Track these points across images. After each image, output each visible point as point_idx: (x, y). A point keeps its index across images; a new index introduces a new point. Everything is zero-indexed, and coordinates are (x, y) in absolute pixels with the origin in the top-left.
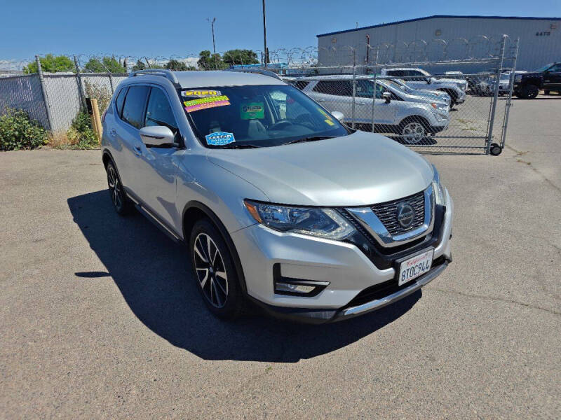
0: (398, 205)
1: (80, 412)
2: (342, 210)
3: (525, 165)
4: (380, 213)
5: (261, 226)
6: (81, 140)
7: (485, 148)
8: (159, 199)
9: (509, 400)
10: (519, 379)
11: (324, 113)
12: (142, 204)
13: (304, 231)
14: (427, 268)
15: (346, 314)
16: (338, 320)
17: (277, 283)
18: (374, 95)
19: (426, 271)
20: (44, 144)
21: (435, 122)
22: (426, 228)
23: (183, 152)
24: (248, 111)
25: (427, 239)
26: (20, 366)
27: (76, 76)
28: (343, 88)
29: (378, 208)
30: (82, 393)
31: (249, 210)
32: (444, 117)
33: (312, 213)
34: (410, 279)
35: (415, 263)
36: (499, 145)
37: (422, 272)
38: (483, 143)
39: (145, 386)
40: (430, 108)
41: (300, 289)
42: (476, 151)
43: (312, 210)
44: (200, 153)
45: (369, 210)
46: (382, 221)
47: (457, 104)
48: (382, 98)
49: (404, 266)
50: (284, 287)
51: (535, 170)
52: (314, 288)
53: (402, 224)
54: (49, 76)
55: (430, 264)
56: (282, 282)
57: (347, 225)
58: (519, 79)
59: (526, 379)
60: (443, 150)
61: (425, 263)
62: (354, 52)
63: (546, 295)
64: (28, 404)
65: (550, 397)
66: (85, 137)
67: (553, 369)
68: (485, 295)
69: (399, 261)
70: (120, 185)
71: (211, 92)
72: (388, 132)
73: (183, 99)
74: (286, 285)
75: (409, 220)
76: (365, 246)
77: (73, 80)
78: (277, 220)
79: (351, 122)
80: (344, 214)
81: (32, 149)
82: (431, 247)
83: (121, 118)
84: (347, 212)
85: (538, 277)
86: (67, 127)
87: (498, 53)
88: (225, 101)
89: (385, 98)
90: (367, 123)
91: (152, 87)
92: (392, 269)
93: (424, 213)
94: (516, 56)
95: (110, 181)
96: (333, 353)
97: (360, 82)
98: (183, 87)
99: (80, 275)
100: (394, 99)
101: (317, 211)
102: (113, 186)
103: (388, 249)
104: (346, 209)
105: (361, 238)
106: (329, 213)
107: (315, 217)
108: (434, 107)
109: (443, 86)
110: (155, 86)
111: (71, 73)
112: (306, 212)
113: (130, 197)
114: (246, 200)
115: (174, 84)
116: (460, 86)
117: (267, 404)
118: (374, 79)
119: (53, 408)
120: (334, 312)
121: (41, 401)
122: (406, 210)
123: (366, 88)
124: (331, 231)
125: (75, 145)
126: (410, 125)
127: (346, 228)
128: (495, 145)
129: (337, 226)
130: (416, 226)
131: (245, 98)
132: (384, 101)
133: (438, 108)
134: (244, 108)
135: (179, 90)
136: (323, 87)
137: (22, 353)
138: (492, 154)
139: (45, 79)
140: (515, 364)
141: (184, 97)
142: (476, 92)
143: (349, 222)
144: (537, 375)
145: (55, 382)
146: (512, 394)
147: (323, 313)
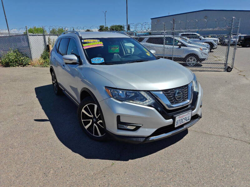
0: (175, 91)
1: (27, 180)
2: (148, 92)
3: (242, 76)
4: (166, 94)
5: (112, 99)
6: (44, 63)
7: (224, 68)
8: (71, 86)
9: (223, 183)
10: (229, 173)
11: (146, 50)
12: (65, 90)
13: (131, 101)
14: (189, 120)
15: (150, 139)
16: (146, 142)
17: (119, 125)
18: (174, 44)
19: (188, 121)
20: (29, 65)
21: (201, 57)
22: (188, 101)
23: (81, 66)
24: (112, 49)
25: (189, 107)
26: (4, 158)
27: (43, 35)
28: (159, 41)
29: (165, 91)
30: (29, 172)
31: (106, 91)
32: (206, 54)
33: (136, 93)
34: (180, 124)
35: (183, 117)
36: (231, 67)
37: (186, 122)
38: (223, 66)
39: (57, 169)
40: (199, 50)
41: (129, 127)
42: (220, 70)
43: (136, 92)
44: (88, 66)
45: (161, 93)
46: (167, 98)
47: (214, 49)
48: (177, 46)
49: (177, 119)
50: (122, 126)
51: (247, 78)
52: (135, 127)
53: (177, 99)
54: (31, 35)
55: (190, 118)
56: (121, 124)
57: (151, 99)
58: (243, 38)
59: (232, 173)
60: (204, 69)
61: (188, 118)
62: (164, 25)
63: (246, 135)
64: (5, 175)
65: (243, 182)
66: (46, 62)
67: (246, 169)
68: (217, 134)
69: (175, 116)
70: (56, 82)
71: (95, 40)
72: (180, 61)
73: (82, 43)
74: (123, 125)
75: (181, 97)
76: (159, 109)
77: (42, 37)
78: (120, 96)
79: (163, 56)
80: (150, 94)
81: (23, 66)
82: (191, 110)
83: (58, 52)
84: (151, 93)
85: (243, 126)
86: (39, 57)
87: (230, 25)
88: (101, 44)
89: (178, 45)
90: (170, 57)
91: (70, 38)
92: (171, 119)
93: (188, 95)
94: (239, 27)
95: (53, 80)
96: (143, 158)
97: (167, 38)
98: (83, 38)
99: (36, 120)
100: (182, 46)
101: (137, 92)
102: (54, 82)
103: (170, 110)
104: (150, 91)
105: (157, 105)
106: (143, 93)
107: (136, 95)
108: (201, 49)
109: (207, 41)
110: (71, 38)
111: (41, 34)
112: (133, 93)
113: (61, 87)
114: (106, 87)
115: (79, 37)
116: (215, 41)
117: (110, 180)
118: (174, 37)
119: (15, 177)
120: (144, 139)
121: (11, 174)
122: (179, 93)
123: (170, 41)
124: (144, 101)
125: (42, 65)
126: (189, 58)
127: (150, 100)
128: (229, 67)
129: (146, 99)
130: (184, 101)
131: (110, 43)
132: (178, 47)
133: (203, 50)
134: (110, 47)
135: (81, 39)
136: (150, 40)
137: (6, 153)
138: (228, 71)
139: (30, 36)
140: (228, 166)
141: (83, 42)
142: (222, 44)
143: (152, 98)
144: (238, 171)
145: (18, 166)
146: (225, 180)
147: (139, 139)
